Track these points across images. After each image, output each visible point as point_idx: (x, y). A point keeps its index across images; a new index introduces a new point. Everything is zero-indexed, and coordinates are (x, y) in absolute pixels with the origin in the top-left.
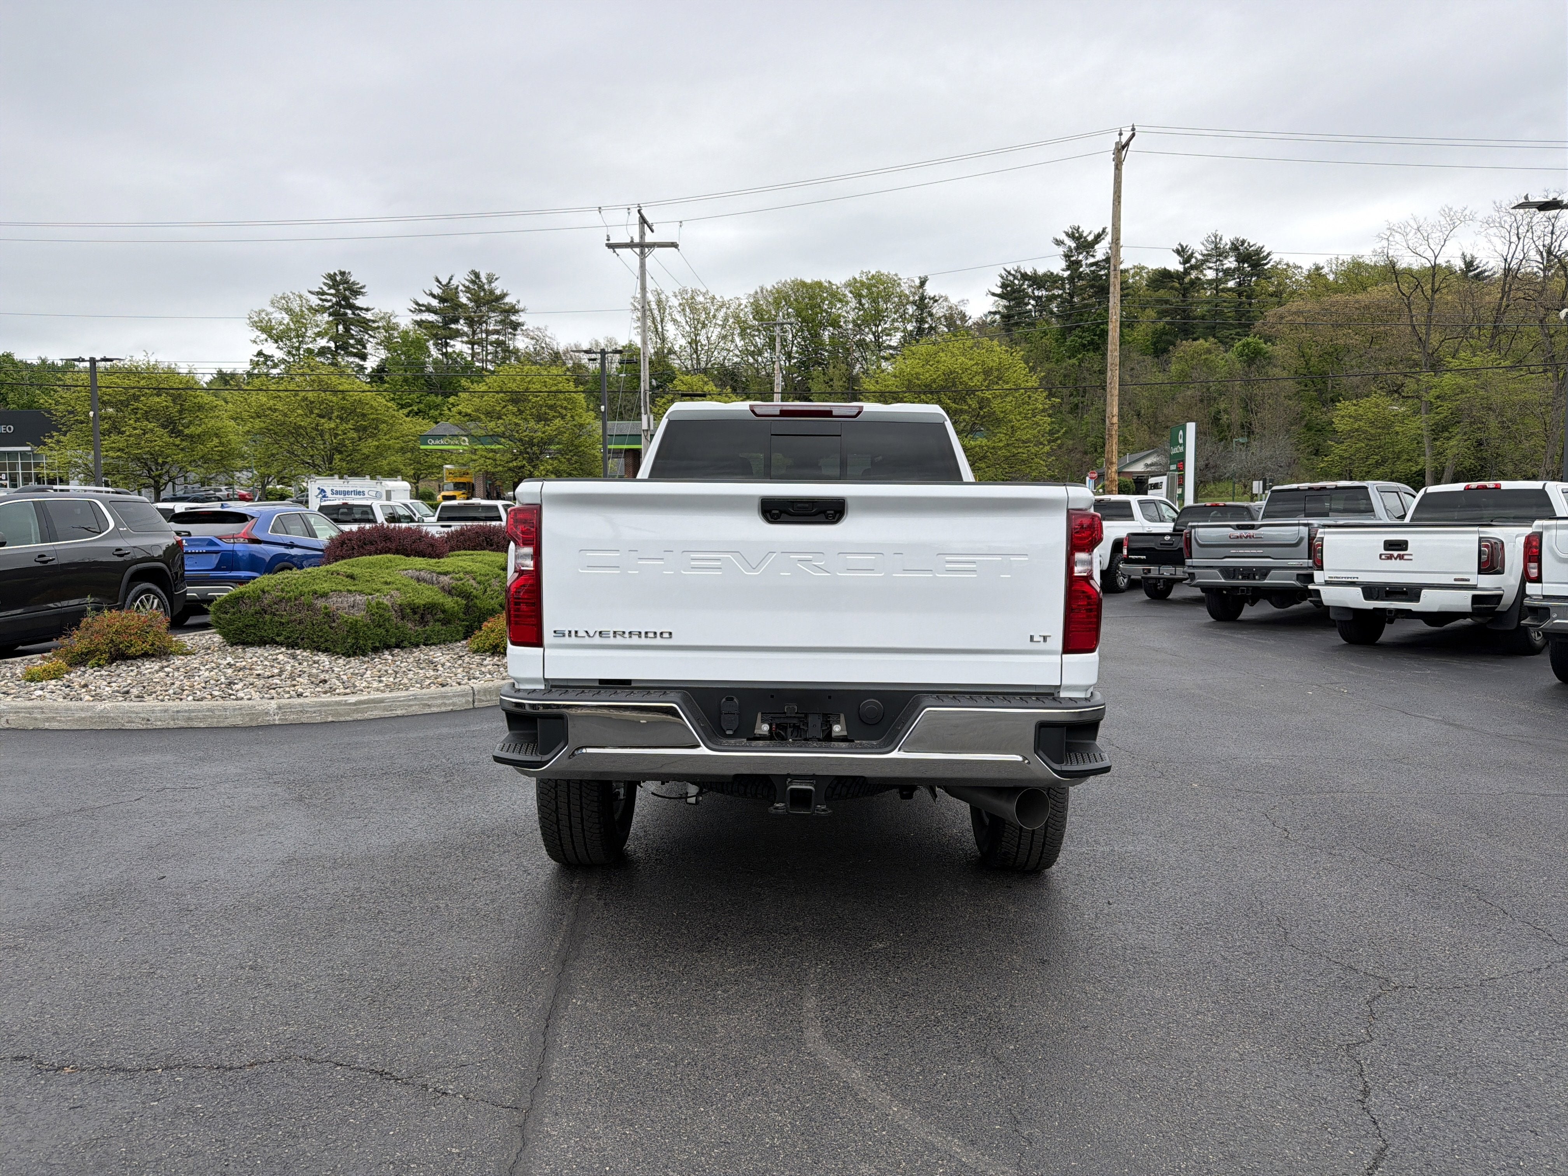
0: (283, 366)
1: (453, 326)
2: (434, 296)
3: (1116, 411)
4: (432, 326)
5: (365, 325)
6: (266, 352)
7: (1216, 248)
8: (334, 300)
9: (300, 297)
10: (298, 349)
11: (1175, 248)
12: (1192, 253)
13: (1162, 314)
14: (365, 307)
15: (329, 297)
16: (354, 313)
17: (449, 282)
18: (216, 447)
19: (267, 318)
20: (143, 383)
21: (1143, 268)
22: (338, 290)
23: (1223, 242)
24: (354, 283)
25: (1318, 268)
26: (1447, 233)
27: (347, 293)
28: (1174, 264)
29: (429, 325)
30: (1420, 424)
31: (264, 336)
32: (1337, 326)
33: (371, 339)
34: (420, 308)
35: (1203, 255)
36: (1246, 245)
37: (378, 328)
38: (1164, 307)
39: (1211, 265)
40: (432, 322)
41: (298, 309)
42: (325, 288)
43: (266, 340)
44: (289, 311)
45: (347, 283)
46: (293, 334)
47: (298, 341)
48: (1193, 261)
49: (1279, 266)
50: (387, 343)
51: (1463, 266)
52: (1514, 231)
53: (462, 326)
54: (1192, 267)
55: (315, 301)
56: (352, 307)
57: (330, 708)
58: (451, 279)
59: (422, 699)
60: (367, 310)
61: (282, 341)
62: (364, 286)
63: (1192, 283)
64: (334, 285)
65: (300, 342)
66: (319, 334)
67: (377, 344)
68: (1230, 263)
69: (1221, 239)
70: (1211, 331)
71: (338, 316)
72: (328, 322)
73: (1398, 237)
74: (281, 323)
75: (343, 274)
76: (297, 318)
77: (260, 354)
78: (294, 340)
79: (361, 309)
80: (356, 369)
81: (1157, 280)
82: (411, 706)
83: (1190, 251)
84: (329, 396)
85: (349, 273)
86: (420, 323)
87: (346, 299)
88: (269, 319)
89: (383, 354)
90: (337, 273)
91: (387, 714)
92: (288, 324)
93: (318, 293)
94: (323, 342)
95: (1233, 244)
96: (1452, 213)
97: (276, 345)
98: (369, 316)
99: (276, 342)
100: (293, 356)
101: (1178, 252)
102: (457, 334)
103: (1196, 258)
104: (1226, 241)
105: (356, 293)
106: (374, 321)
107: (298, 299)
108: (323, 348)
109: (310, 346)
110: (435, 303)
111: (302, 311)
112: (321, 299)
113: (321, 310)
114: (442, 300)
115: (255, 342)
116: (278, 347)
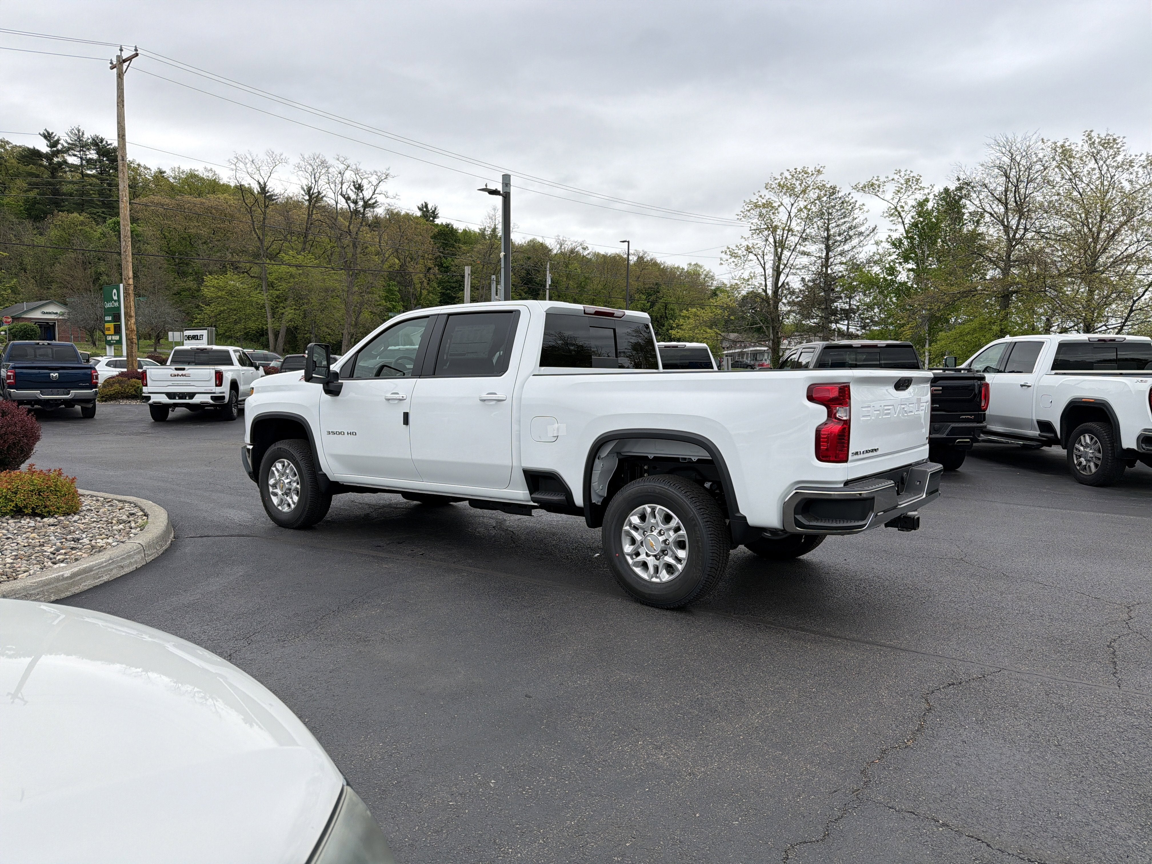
3: (131, 274)
7: (79, 139)
11: (41, 133)
12: (58, 140)
13: (33, 186)
21: (8, 143)
23: (85, 136)
25: (161, 172)
26: (271, 168)
28: (43, 147)
32: (187, 218)
35: (69, 144)
36: (104, 143)
38: (34, 179)
39: (76, 153)
48: (60, 147)
49: (132, 165)
51: (259, 190)
54: (58, 152)
63: (60, 164)
68: (92, 155)
69: (83, 134)
70: (80, 207)
81: (27, 157)
83: (56, 138)
95: (93, 140)
96: (274, 156)
101: (45, 137)
103: (62, 145)
104: (88, 136)
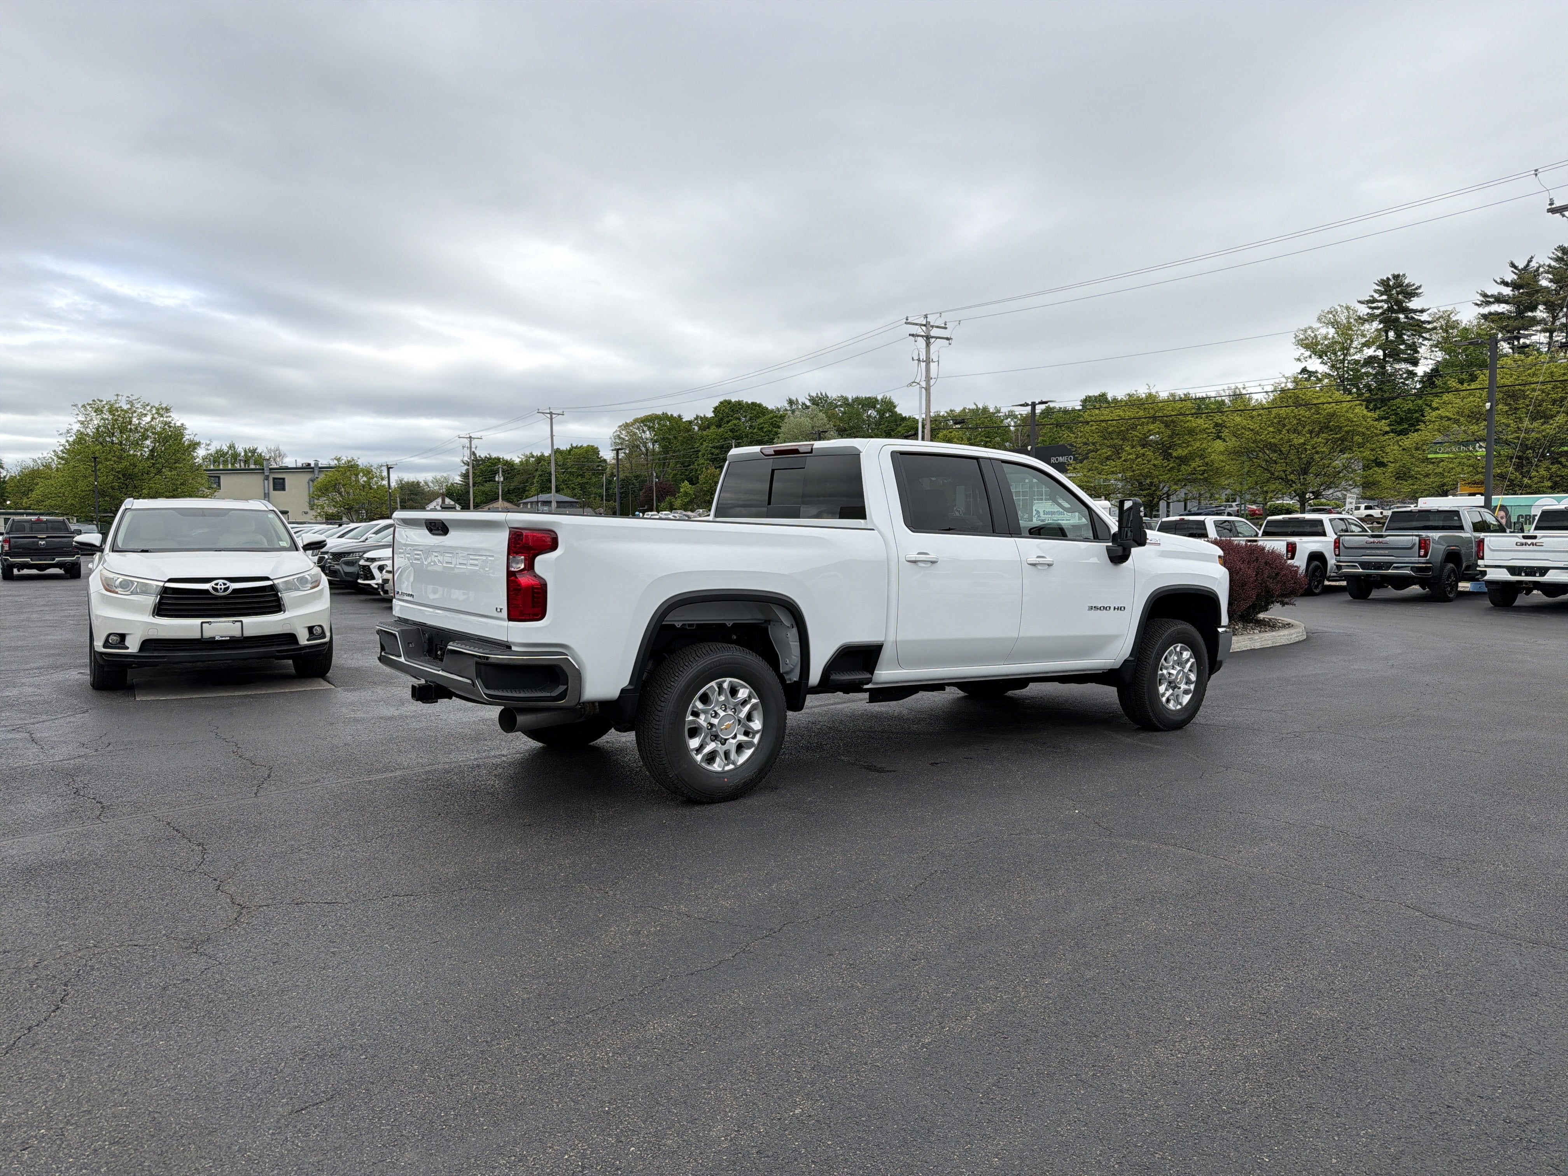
0: (1326, 381)
1: (1530, 314)
2: (1506, 284)
4: (1500, 319)
5: (1419, 328)
6: (1310, 369)
8: (1386, 306)
9: (1348, 308)
10: (1343, 361)
14: (1419, 308)
15: (1380, 304)
16: (1407, 317)
17: (1528, 265)
19: (1312, 335)
22: (1390, 296)
24: (1408, 285)
27: (1400, 297)
29: (1496, 317)
31: (1308, 353)
33: (1426, 342)
34: (1488, 299)
37: (1435, 328)
40: (1503, 313)
41: (1345, 321)
42: (1376, 296)
43: (1310, 357)
44: (1335, 324)
45: (1401, 285)
46: (1338, 347)
47: (1343, 354)
50: (1443, 345)
53: (1541, 313)
55: (1364, 310)
56: (1405, 310)
58: (1530, 261)
60: (1422, 311)
61: (1326, 356)
62: (1420, 287)
64: (1386, 291)
65: (1345, 355)
66: (1367, 345)
67: (1432, 346)
71: (1389, 322)
72: (1377, 330)
74: (1326, 338)
75: (1396, 277)
76: (1345, 331)
77: (1304, 370)
78: (1339, 353)
79: (1415, 311)
80: (1405, 376)
85: (1404, 275)
86: (1485, 317)
87: (1399, 303)
88: (1315, 336)
89: (1439, 355)
90: (1391, 277)
92: (1333, 337)
93: (1368, 302)
94: (1370, 352)
97: (1320, 360)
98: (1424, 317)
99: (1321, 357)
100: (1337, 369)
102: (1534, 321)
105: (1411, 294)
106: (1429, 322)
107: (1345, 311)
108: (1370, 357)
109: (1356, 357)
110: (1507, 291)
111: (1349, 323)
112: (1370, 308)
113: (1371, 318)
114: (1515, 286)
115: (1299, 360)
116: (1322, 363)
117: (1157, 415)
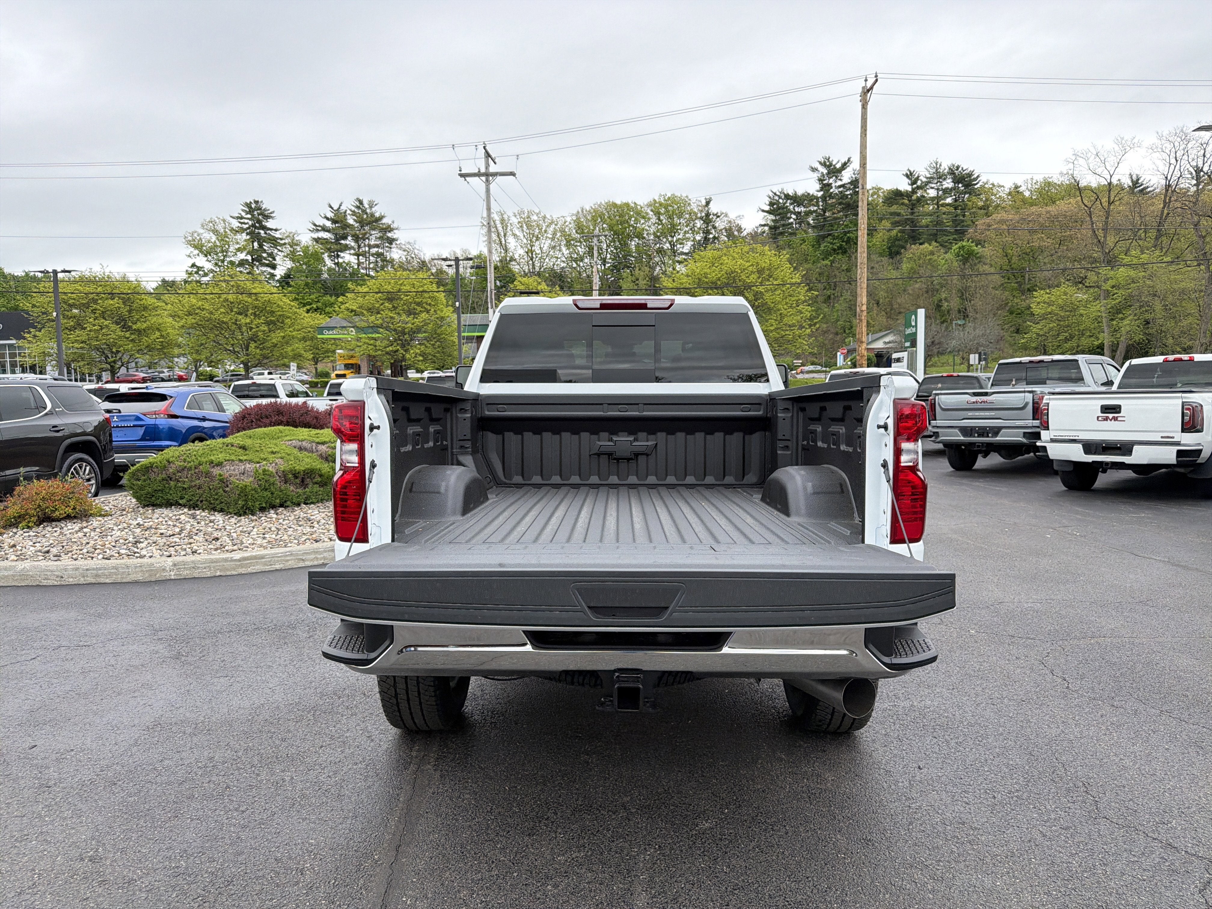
0: (211, 275)
1: (342, 242)
2: (328, 219)
4: (327, 242)
5: (274, 242)
6: (198, 264)
7: (937, 172)
8: (250, 223)
9: (224, 221)
10: (223, 261)
11: (905, 173)
12: (918, 177)
13: (895, 224)
14: (274, 228)
15: (246, 221)
16: (266, 233)
17: (339, 208)
18: (158, 338)
19: (198, 238)
20: (100, 289)
21: (880, 189)
22: (253, 215)
23: (942, 168)
24: (265, 210)
25: (1017, 187)
26: (1120, 157)
27: (260, 217)
28: (905, 186)
29: (324, 241)
30: (1099, 308)
31: (196, 252)
32: (1032, 232)
33: (279, 253)
34: (318, 228)
35: (927, 178)
36: (960, 169)
37: (285, 244)
38: (897, 218)
39: (933, 185)
40: (327, 239)
41: (222, 230)
42: (243, 214)
43: (198, 255)
44: (215, 232)
45: (260, 209)
46: (219, 250)
47: (223, 255)
48: (919, 183)
49: (986, 186)
50: (292, 256)
51: (1131, 184)
52: (1173, 155)
53: (350, 242)
54: (918, 188)
55: (235, 224)
56: (264, 228)
57: (218, 564)
58: (340, 205)
59: (297, 555)
60: (276, 230)
61: (210, 255)
62: (274, 212)
63: (919, 200)
64: (250, 211)
65: (225, 256)
66: (239, 250)
67: (284, 256)
68: (948, 184)
69: (940, 165)
70: (934, 237)
71: (254, 236)
72: (245, 240)
73: (1081, 161)
74: (209, 242)
75: (256, 202)
76: (223, 237)
77: (193, 265)
78: (220, 255)
79: (271, 229)
80: (268, 276)
81: (891, 198)
82: (288, 561)
83: (916, 176)
84: (245, 298)
85: (262, 202)
86: (317, 240)
87: (259, 222)
88: (200, 238)
89: (289, 264)
90: (253, 202)
91: (268, 568)
92: (215, 242)
93: (238, 218)
94: (242, 256)
95: (950, 169)
96: (1123, 142)
97: (206, 258)
98: (277, 235)
99: (206, 256)
100: (219, 266)
101: (907, 176)
102: (346, 248)
103: (921, 180)
104: (945, 167)
105: (267, 217)
106: (281, 239)
107: (222, 222)
108: (242, 260)
109: (232, 259)
110: (328, 224)
111: (225, 232)
112: (240, 223)
113: (241, 230)
114: (334, 221)
115: (189, 256)
116: (207, 260)
117: (114, 291)
